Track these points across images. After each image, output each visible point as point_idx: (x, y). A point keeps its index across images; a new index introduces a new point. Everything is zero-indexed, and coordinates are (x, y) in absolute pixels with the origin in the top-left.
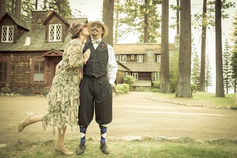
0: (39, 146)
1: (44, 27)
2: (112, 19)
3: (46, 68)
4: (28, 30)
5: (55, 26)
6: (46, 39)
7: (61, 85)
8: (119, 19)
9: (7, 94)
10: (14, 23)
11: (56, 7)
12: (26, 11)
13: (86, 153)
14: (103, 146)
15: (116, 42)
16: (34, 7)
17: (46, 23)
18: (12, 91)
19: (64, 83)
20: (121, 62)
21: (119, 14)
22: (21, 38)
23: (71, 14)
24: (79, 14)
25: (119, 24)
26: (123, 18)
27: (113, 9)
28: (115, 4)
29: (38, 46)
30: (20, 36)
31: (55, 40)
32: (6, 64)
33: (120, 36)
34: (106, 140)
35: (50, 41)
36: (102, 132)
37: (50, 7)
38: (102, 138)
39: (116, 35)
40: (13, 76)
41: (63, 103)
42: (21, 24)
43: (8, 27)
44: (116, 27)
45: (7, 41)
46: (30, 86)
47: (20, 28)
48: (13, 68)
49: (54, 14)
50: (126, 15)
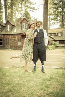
0: (20, 68)
1: (21, 24)
2: (47, 19)
3: (22, 40)
4: (15, 26)
5: (25, 24)
6: (22, 29)
7: (26, 47)
8: (50, 18)
9: (9, 50)
10: (11, 24)
11: (25, 16)
12: (15, 19)
13: (36, 72)
14: (43, 70)
15: (49, 28)
16: (17, 17)
17: (21, 23)
18: (11, 49)
19: (27, 46)
20: (51, 37)
21: (51, 16)
22: (13, 29)
23: (31, 18)
24: (34, 18)
25: (51, 20)
26: (52, 18)
27: (48, 15)
28: (49, 12)
29: (19, 32)
30: (13, 28)
31: (25, 29)
32: (8, 39)
33: (51, 26)
34: (44, 68)
35: (23, 29)
36: (42, 65)
37: (23, 17)
38: (42, 67)
39: (49, 25)
40: (11, 43)
41: (27, 53)
42: (13, 24)
43: (9, 25)
44: (49, 22)
45: (9, 31)
46: (17, 47)
47: (12, 25)
48: (11, 40)
49: (24, 19)
50: (53, 16)
